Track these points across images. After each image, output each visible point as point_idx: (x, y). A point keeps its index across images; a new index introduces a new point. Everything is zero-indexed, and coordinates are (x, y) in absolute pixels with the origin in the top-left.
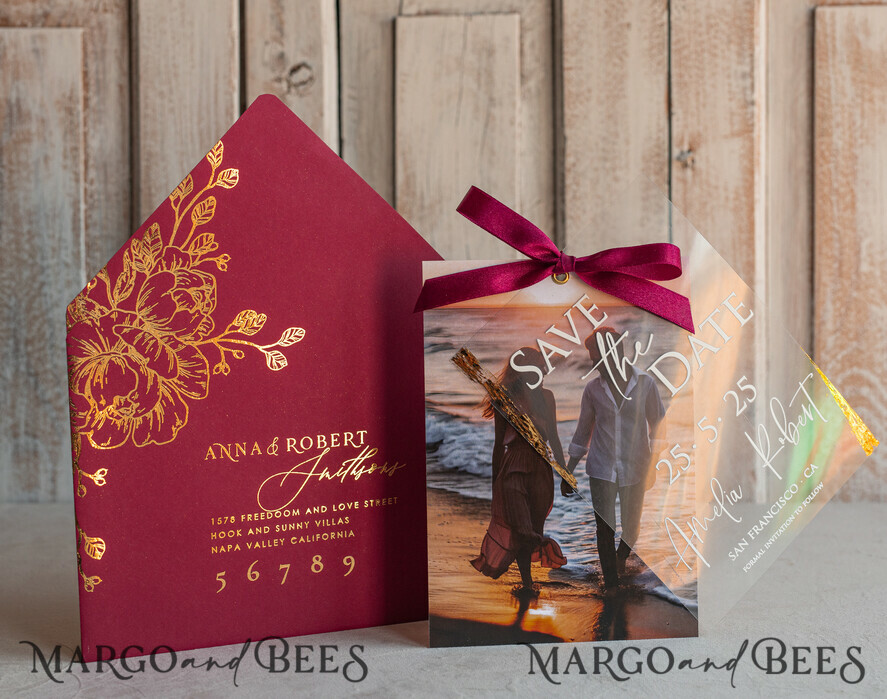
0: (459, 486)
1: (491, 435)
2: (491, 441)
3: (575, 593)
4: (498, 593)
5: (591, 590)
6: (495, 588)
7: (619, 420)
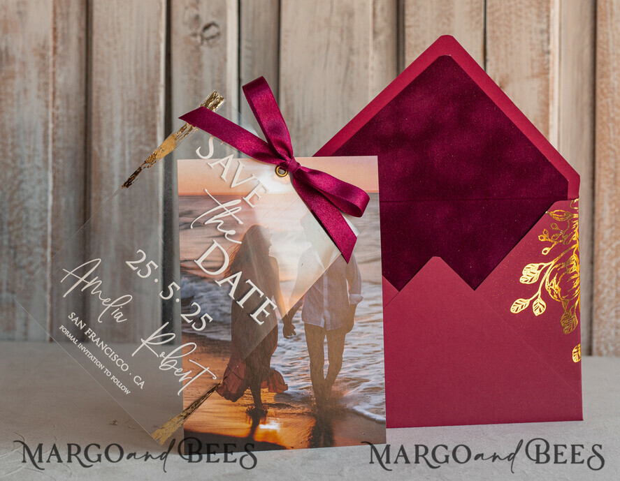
3: (294, 412)
4: (236, 412)
5: (306, 409)
6: (233, 409)
7: (326, 280)
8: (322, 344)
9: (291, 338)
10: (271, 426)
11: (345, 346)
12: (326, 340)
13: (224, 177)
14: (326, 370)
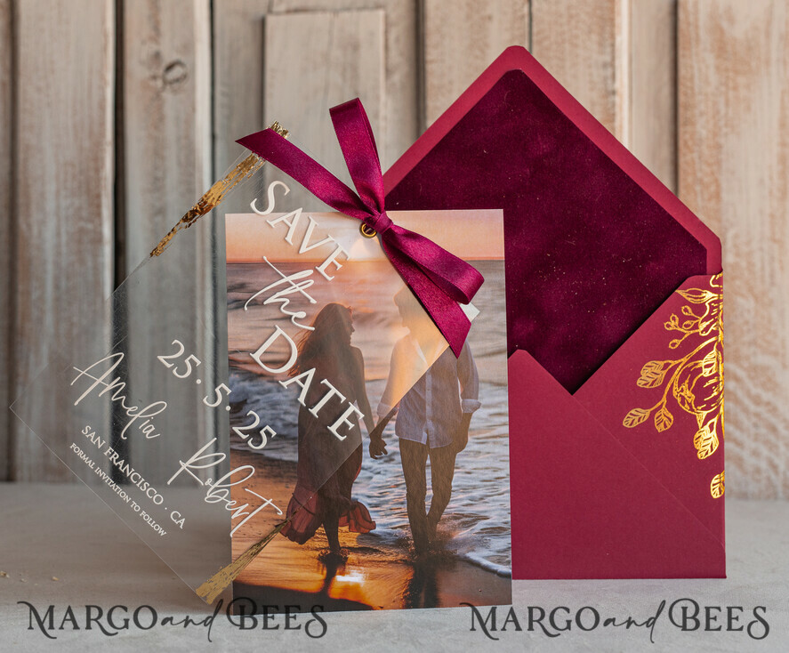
3: (384, 559)
4: (304, 559)
5: (400, 556)
6: (301, 553)
7: (429, 380)
8: (423, 467)
9: (381, 458)
10: (352, 578)
11: (455, 470)
12: (428, 462)
13: (289, 239)
14: (428, 503)
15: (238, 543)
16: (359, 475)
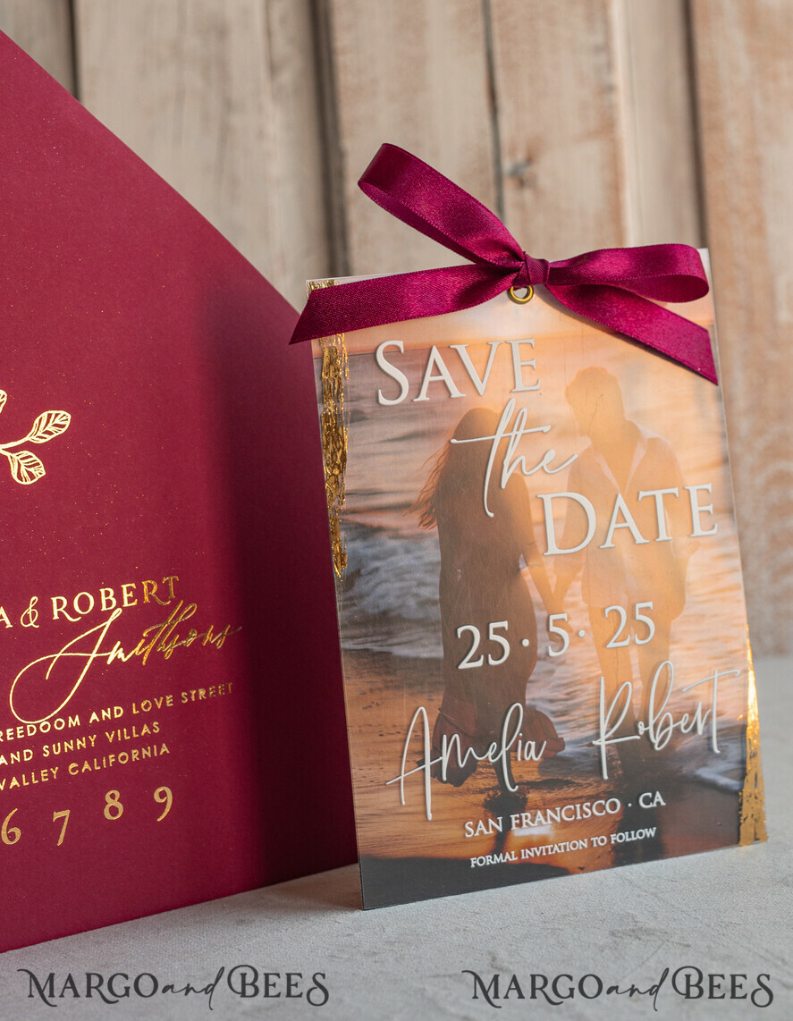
0: (389, 642)
1: (434, 555)
2: (437, 563)
3: (580, 794)
4: (462, 808)
5: (603, 786)
6: (458, 801)
10: (534, 827)
15: (363, 796)
16: (535, 670)
